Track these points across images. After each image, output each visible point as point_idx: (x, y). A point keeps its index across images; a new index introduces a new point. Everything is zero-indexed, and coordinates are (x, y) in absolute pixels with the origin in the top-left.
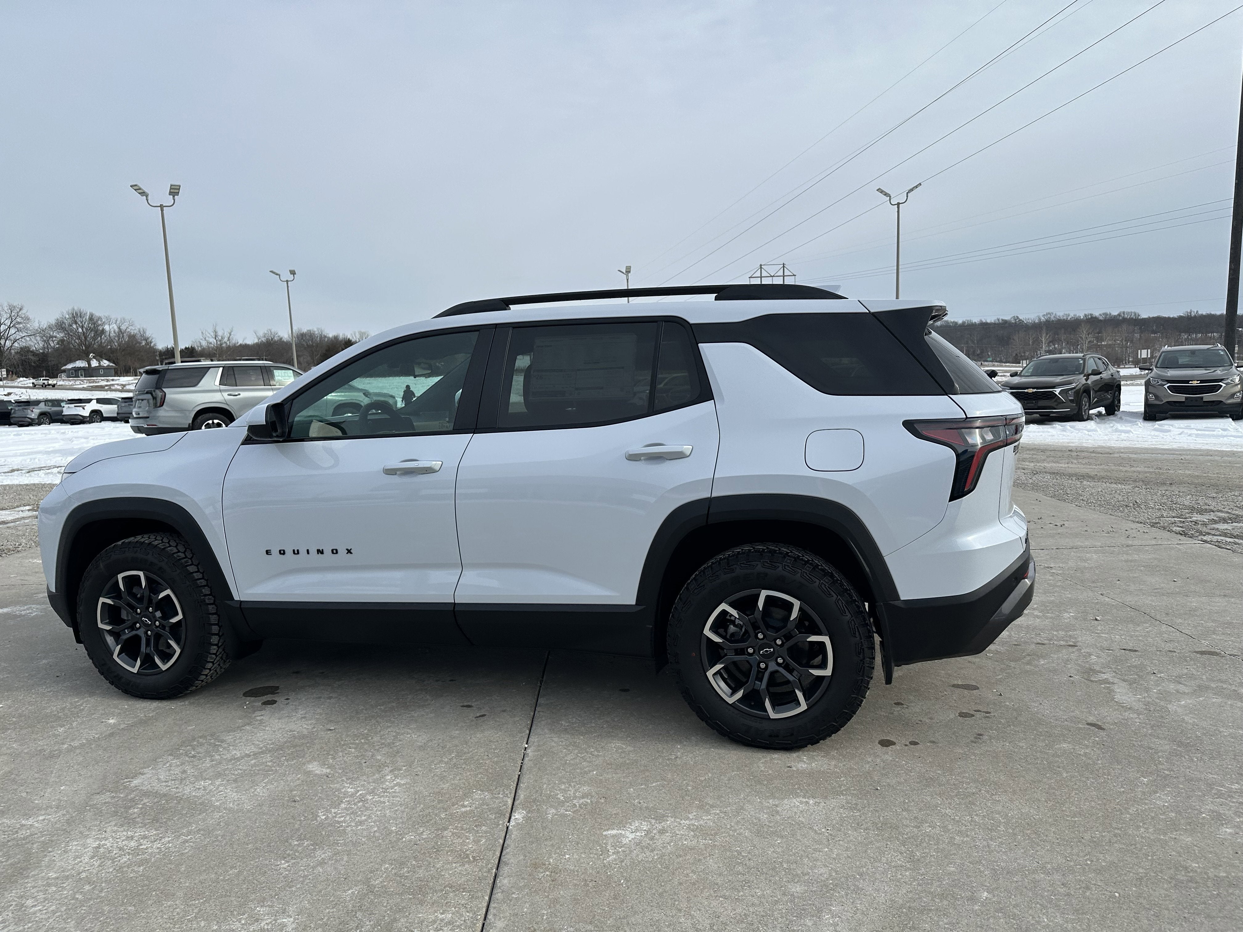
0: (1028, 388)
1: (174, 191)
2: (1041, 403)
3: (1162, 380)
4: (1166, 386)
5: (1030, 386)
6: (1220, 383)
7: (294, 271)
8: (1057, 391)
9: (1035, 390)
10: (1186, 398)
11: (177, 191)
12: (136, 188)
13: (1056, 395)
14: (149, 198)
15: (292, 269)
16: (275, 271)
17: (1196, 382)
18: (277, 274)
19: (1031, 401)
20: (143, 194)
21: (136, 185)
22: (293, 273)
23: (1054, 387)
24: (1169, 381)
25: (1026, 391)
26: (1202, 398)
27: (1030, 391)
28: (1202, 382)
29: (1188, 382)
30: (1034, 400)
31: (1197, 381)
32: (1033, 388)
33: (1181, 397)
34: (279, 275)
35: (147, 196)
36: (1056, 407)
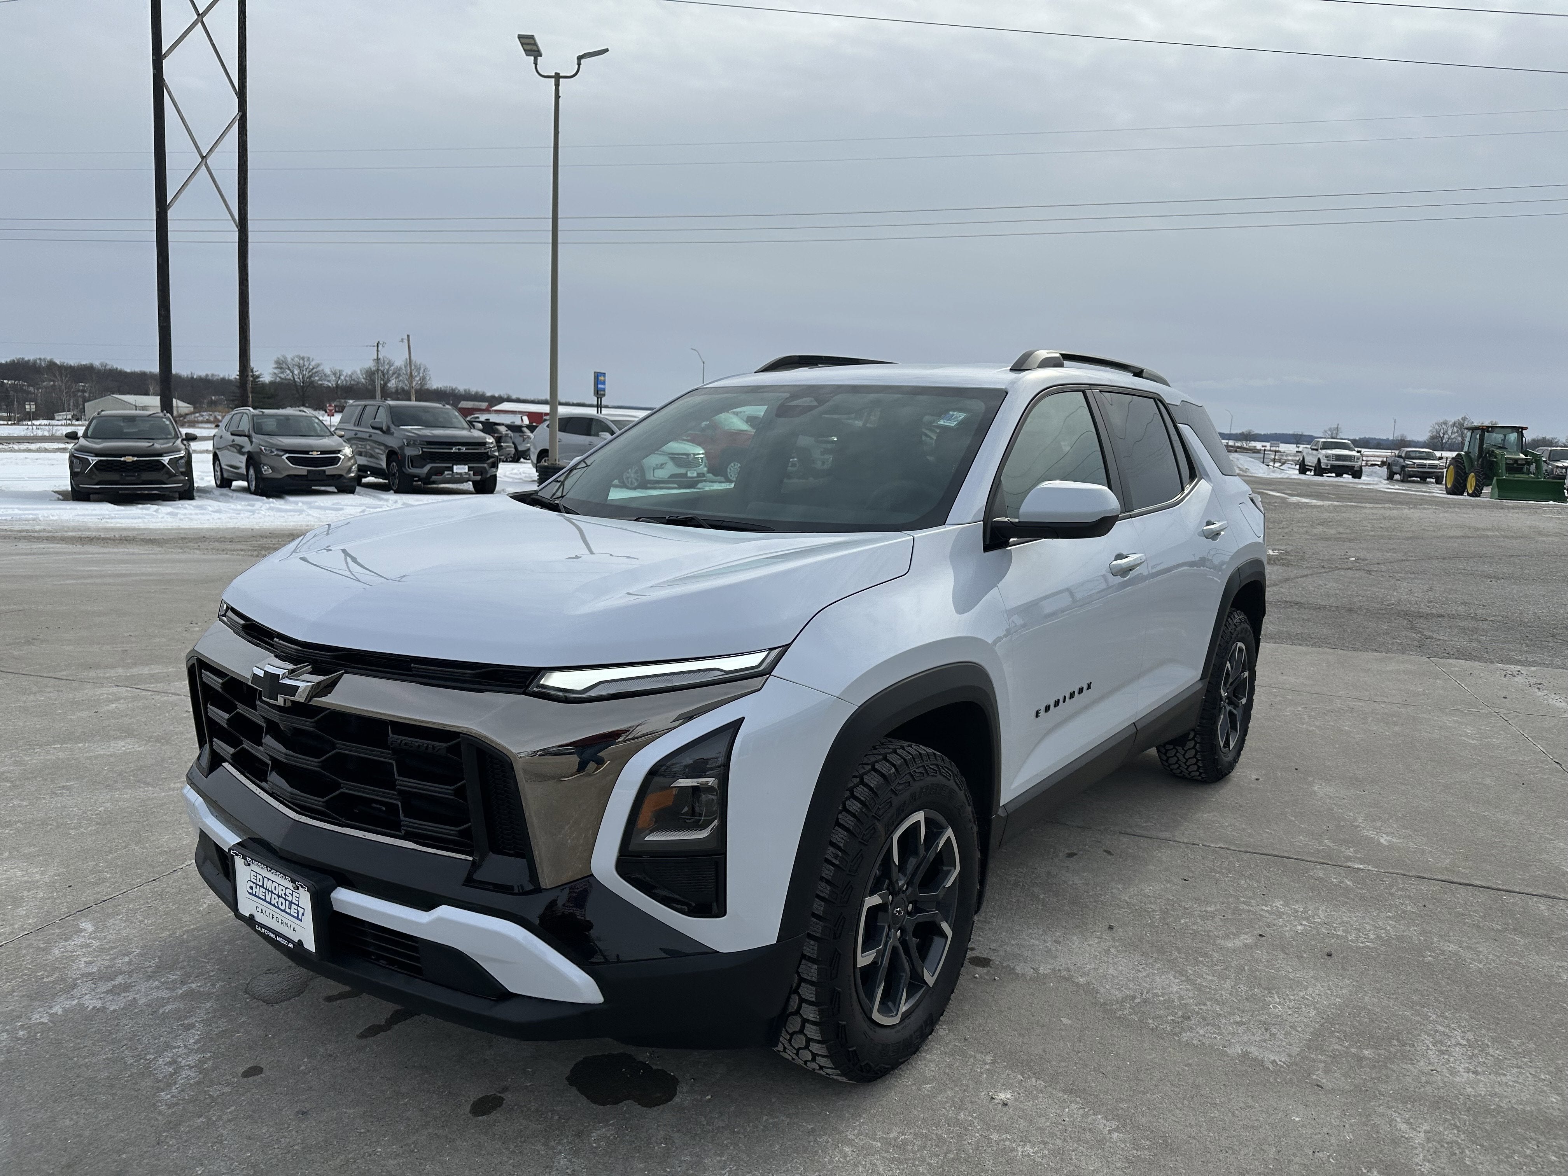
0: (125, 456)
2: (146, 476)
3: (277, 450)
4: (284, 457)
5: (129, 453)
6: (339, 455)
8: (166, 460)
9: (136, 459)
10: (309, 471)
13: (164, 465)
17: (315, 453)
19: (132, 474)
23: (161, 455)
24: (287, 451)
25: (122, 459)
26: (324, 471)
27: (129, 459)
28: (322, 452)
29: (307, 452)
30: (137, 471)
31: (317, 451)
32: (133, 456)
33: (303, 470)
36: (166, 481)
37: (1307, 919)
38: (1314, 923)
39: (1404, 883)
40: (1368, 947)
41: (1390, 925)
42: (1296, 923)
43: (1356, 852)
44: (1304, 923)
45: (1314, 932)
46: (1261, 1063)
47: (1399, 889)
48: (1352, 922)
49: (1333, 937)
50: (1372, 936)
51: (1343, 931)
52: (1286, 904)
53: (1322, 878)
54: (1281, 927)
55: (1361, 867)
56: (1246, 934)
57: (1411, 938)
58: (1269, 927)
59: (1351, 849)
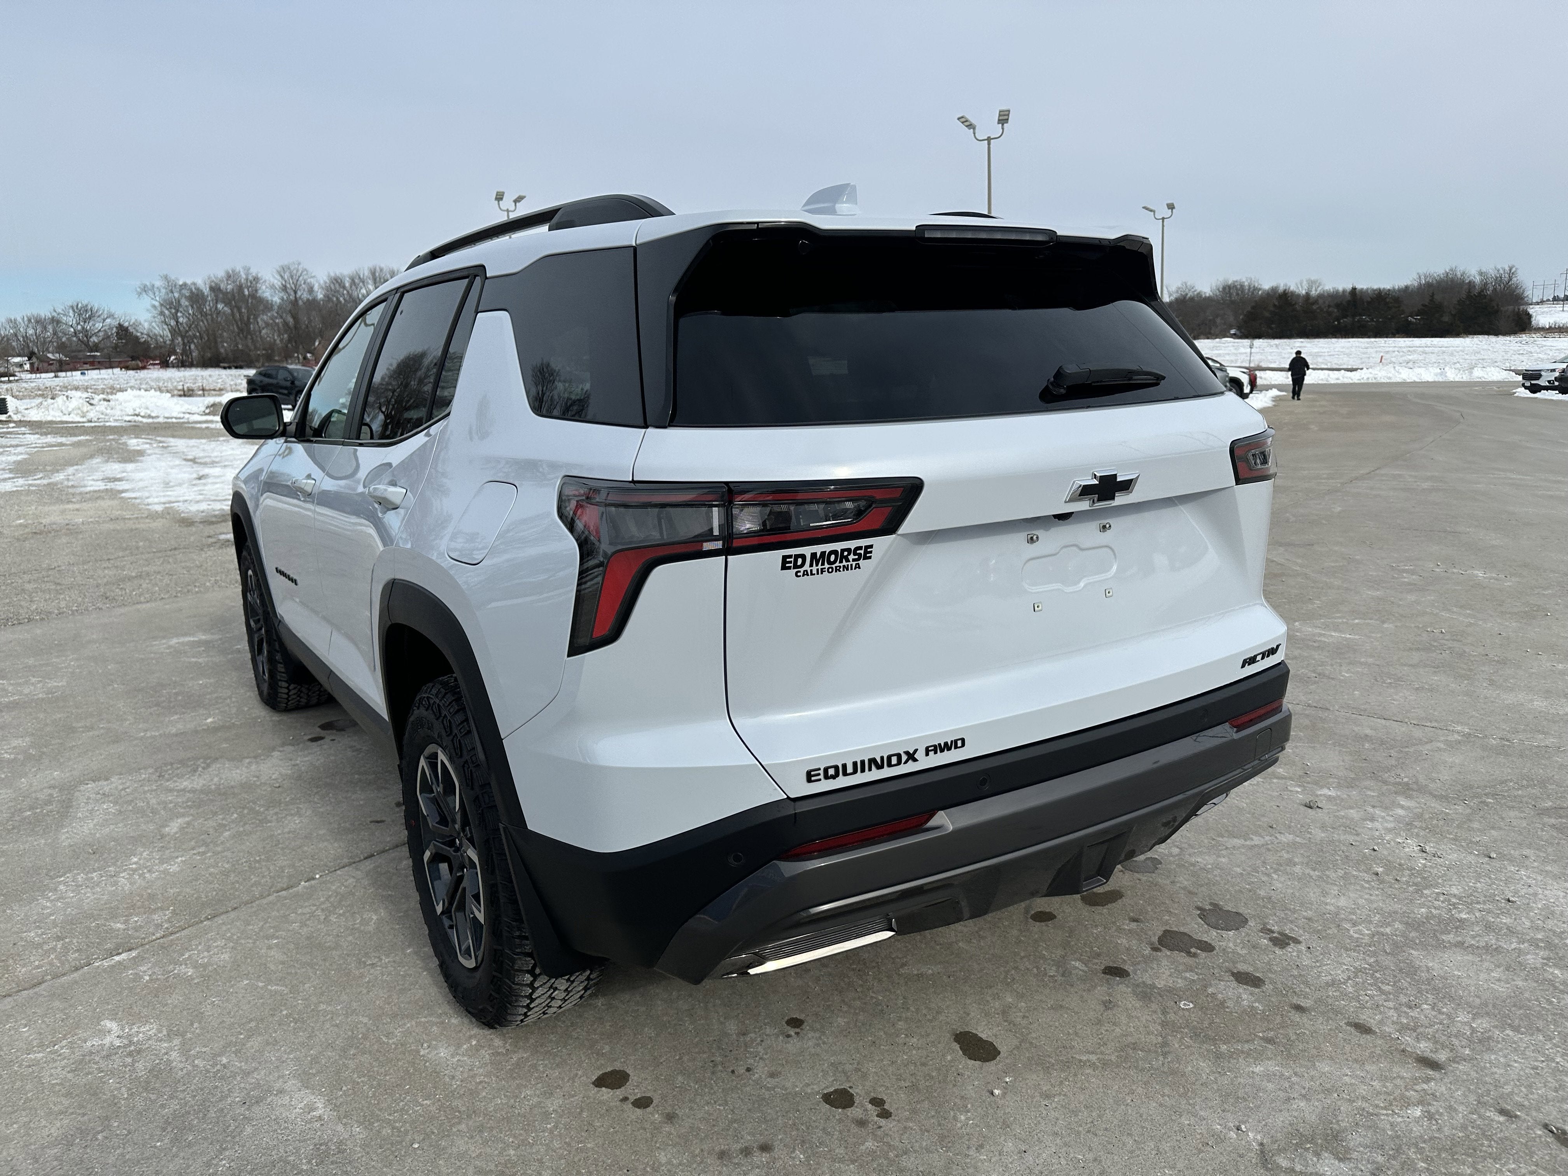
1: (1004, 118)
7: (1173, 204)
11: (1006, 117)
12: (963, 120)
14: (977, 131)
15: (1169, 202)
16: (1148, 206)
18: (1151, 211)
20: (971, 126)
21: (962, 117)
22: (1171, 207)
34: (1154, 212)
35: (974, 129)
37: (134, 870)
38: (125, 870)
39: (51, 964)
40: (61, 877)
41: (48, 908)
42: (141, 862)
43: (138, 977)
44: (134, 866)
45: (119, 863)
46: (94, 781)
47: (54, 949)
48: (89, 890)
49: (99, 869)
50: (62, 887)
51: (93, 878)
52: (166, 872)
53: (151, 913)
54: (152, 852)
55: (117, 958)
56: (176, 833)
57: (21, 906)
58: (163, 847)
59: (147, 978)
